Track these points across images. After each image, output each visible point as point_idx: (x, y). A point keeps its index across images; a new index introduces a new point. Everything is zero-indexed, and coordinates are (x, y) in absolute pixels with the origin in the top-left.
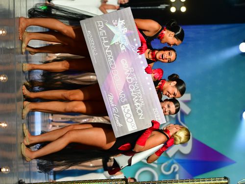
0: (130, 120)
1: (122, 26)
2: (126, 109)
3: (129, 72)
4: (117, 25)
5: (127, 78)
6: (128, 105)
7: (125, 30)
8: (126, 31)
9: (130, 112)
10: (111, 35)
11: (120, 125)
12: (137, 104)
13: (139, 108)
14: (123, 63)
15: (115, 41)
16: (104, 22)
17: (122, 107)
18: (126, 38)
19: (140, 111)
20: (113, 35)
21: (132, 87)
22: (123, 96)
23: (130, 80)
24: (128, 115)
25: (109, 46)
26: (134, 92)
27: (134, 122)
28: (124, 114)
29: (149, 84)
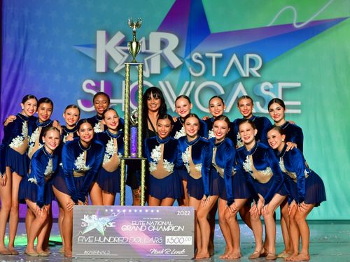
0: (181, 241)
1: (90, 218)
2: (170, 240)
3: (136, 226)
4: (87, 224)
5: (141, 229)
6: (167, 237)
7: (94, 217)
8: (96, 216)
9: (174, 237)
10: (95, 232)
11: (183, 251)
12: (168, 229)
13: (173, 228)
14: (125, 229)
15: (102, 230)
16: (81, 235)
17: (167, 244)
18: (102, 218)
19: (176, 229)
20: (95, 230)
21: (151, 228)
22: (157, 239)
23: (144, 228)
24: (177, 241)
25: (105, 238)
26: (156, 227)
27: (184, 237)
28: (174, 244)
29: (152, 211)
